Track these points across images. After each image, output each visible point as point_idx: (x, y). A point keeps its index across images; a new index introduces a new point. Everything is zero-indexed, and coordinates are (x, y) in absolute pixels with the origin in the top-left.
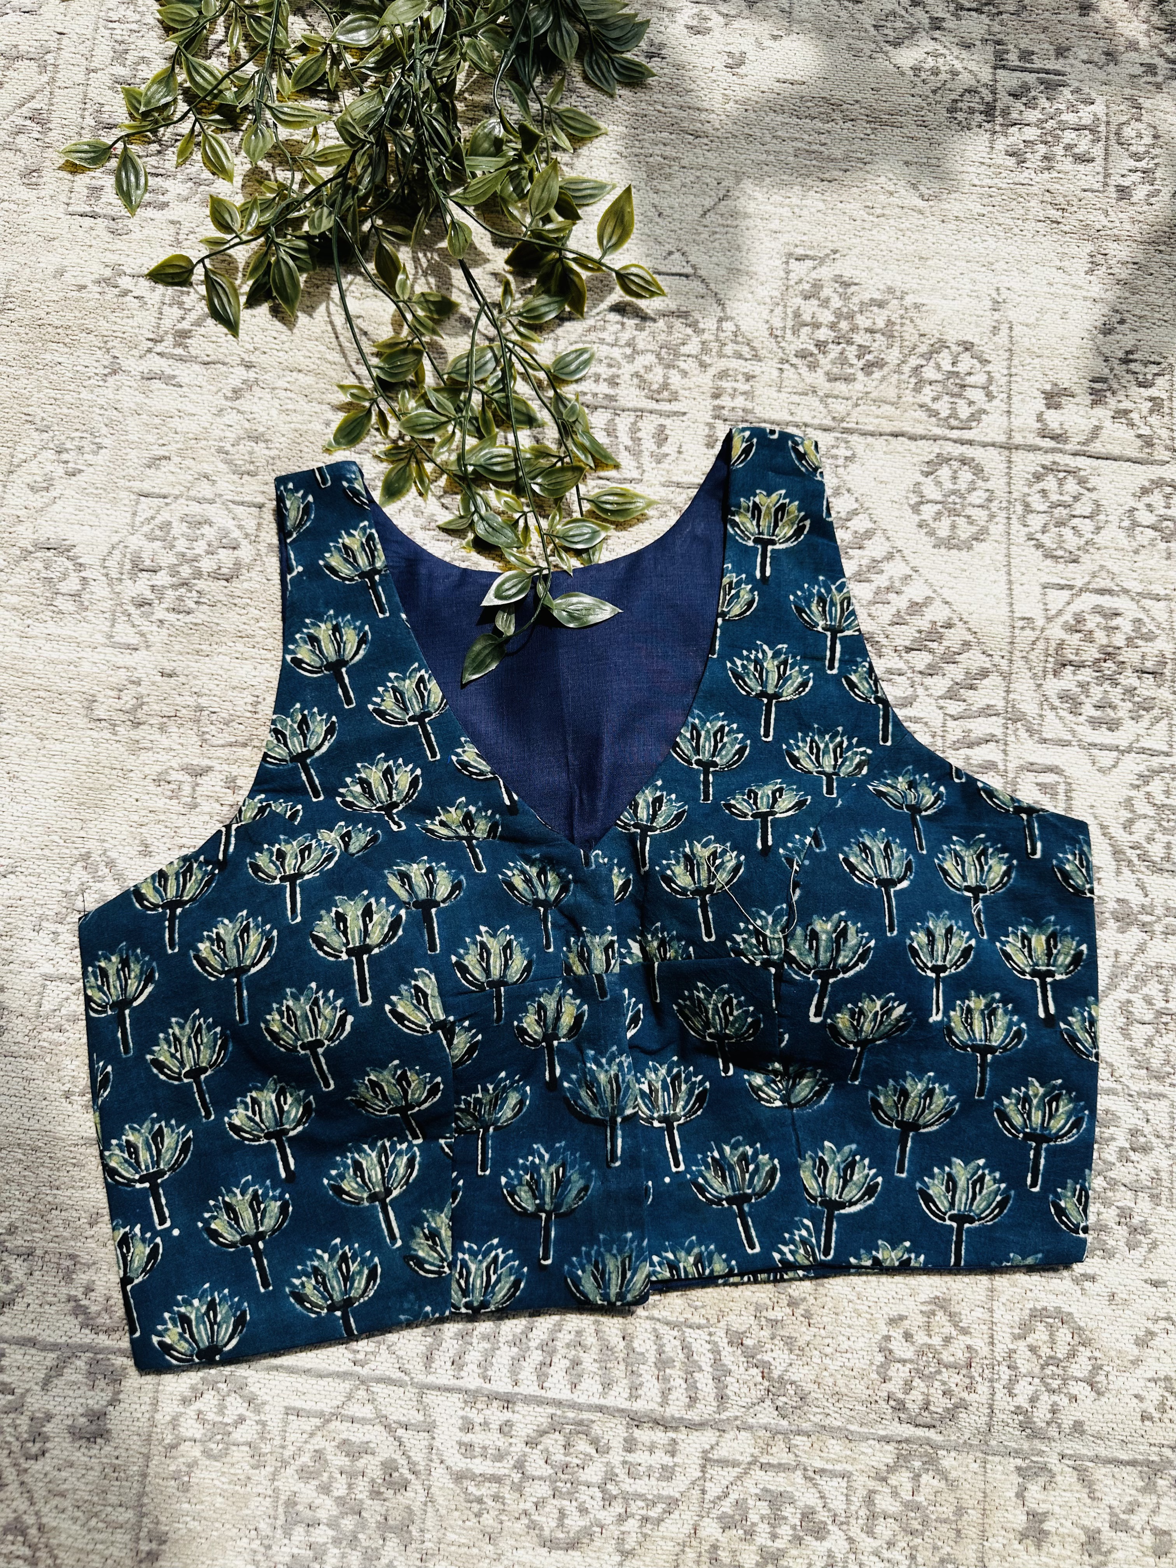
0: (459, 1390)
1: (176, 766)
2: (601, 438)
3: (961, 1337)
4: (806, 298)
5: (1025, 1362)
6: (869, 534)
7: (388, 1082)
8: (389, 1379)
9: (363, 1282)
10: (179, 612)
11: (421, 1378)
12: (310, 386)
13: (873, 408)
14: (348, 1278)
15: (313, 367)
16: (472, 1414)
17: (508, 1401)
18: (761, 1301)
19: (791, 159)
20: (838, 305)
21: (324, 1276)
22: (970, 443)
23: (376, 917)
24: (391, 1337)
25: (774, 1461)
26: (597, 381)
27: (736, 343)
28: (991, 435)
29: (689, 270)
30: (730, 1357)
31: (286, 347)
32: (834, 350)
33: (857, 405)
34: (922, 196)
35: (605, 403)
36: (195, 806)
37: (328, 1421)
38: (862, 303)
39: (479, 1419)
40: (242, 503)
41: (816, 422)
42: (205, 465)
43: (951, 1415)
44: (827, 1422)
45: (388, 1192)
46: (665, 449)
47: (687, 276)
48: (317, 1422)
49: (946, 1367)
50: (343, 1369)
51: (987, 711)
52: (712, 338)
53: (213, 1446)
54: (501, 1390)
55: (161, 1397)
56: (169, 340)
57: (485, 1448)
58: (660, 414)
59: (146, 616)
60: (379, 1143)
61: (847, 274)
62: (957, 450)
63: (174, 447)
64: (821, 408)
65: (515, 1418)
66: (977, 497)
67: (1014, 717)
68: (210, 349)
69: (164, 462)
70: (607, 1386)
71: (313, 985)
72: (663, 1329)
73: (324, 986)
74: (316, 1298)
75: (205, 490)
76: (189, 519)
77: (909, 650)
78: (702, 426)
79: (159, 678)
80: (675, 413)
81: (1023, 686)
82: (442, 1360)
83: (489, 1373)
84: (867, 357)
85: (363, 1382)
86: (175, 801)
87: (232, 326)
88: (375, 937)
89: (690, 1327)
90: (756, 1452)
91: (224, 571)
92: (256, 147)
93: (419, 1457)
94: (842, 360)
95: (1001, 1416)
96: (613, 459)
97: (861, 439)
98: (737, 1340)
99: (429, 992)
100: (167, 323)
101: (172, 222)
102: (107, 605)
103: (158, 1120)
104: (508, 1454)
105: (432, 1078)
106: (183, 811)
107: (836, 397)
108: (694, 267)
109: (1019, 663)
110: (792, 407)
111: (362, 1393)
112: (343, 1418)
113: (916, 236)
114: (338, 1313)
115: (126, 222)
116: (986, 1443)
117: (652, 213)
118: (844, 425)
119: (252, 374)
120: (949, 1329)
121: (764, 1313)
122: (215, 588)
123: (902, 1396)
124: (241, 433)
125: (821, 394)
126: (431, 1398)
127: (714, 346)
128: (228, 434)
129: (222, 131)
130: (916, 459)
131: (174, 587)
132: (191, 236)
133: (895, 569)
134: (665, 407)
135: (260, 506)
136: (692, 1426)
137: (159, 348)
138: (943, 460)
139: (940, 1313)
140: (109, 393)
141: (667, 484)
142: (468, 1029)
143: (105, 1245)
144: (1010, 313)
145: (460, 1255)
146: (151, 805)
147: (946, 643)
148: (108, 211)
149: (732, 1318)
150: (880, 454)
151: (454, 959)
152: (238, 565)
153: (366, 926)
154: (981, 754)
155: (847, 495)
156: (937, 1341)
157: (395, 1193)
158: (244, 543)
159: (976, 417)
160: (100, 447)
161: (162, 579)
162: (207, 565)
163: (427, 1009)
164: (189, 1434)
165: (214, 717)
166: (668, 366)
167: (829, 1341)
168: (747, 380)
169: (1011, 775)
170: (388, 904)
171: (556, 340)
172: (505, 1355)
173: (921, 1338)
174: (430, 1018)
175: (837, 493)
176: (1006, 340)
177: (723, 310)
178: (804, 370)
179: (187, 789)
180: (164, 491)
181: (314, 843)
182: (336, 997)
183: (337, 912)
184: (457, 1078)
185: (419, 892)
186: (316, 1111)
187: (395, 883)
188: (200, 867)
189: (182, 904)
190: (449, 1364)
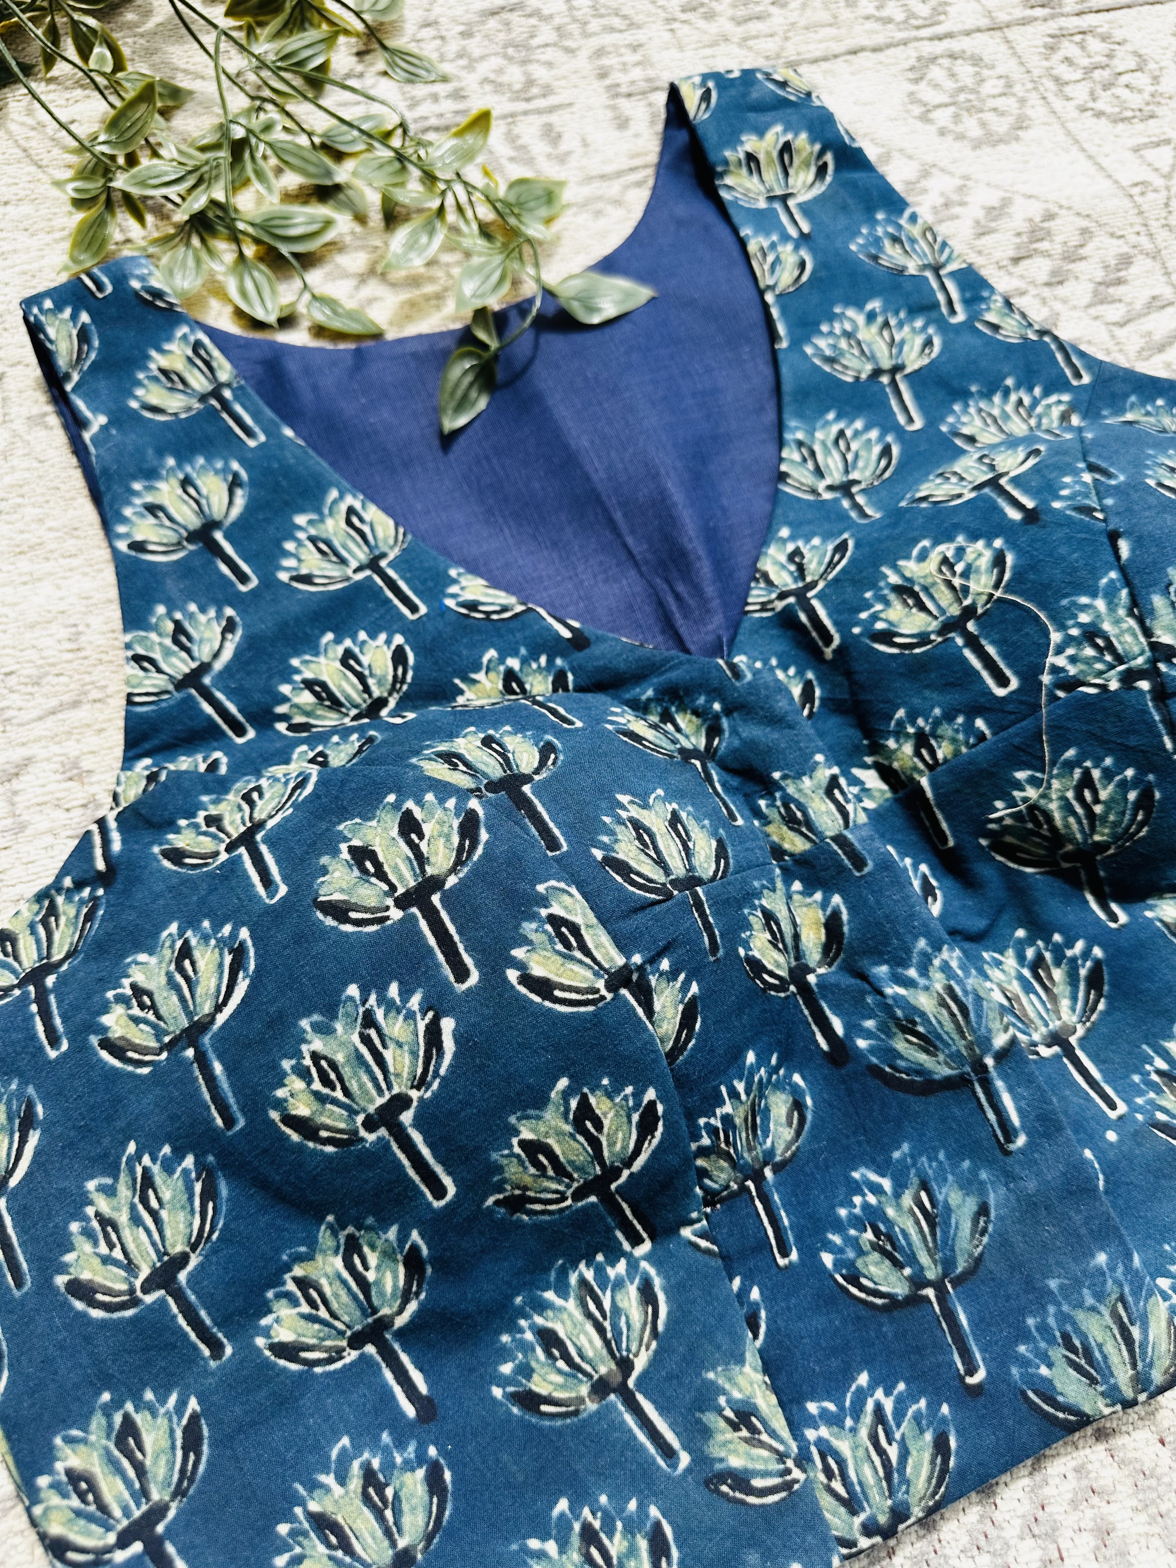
7: (559, 1133)
22: (949, 36)
23: (427, 828)
28: (969, 22)
45: (625, 1366)
51: (1156, 304)
62: (938, 47)
66: (992, 87)
71: (353, 990)
73: (374, 984)
88: (441, 858)
99: (578, 920)
103: (116, 1404)
105: (638, 1095)
130: (893, 72)
138: (927, 61)
142: (672, 975)
145: (811, 1434)
147: (1058, 239)
151: (598, 854)
153: (414, 848)
157: (640, 1363)
159: (940, 10)
163: (587, 953)
170: (442, 801)
174: (599, 968)
181: (264, 782)
182: (406, 993)
183: (352, 850)
184: (682, 1082)
185: (488, 770)
186: (434, 1260)
187: (438, 770)
188: (69, 899)
189: (53, 967)
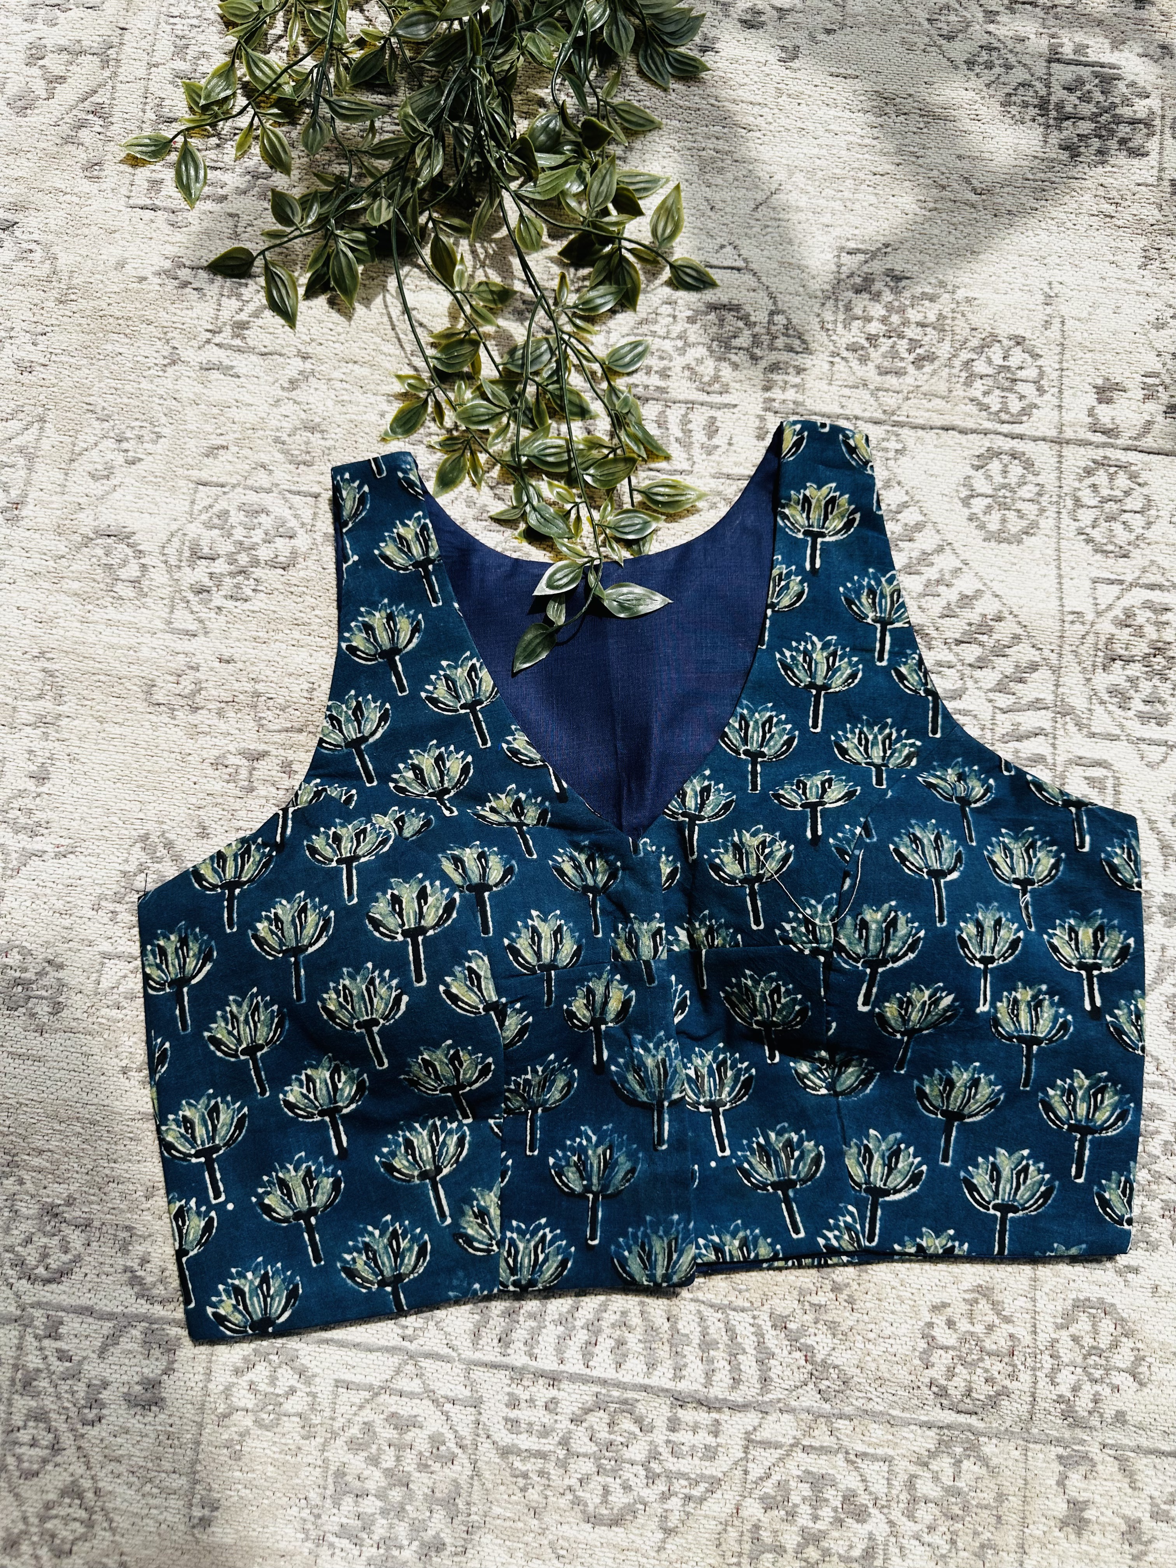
0: (506, 1367)
1: (233, 751)
2: (652, 429)
3: (1003, 1326)
4: (858, 292)
5: (1067, 1351)
6: (919, 527)
7: (441, 1061)
8: (437, 1354)
9: (413, 1258)
10: (237, 600)
11: (468, 1354)
12: (365, 378)
13: (924, 401)
14: (398, 1255)
15: (368, 358)
16: (519, 1391)
17: (553, 1379)
18: (804, 1286)
19: (844, 153)
20: (890, 299)
21: (375, 1252)
22: (1021, 437)
23: (430, 900)
24: (440, 1314)
25: (816, 1444)
26: (648, 373)
27: (788, 336)
28: (1042, 429)
29: (740, 264)
30: (774, 1340)
31: (342, 338)
32: (885, 344)
33: (908, 399)
34: (974, 190)
35: (656, 395)
36: (252, 790)
37: (377, 1394)
38: (913, 297)
39: (525, 1396)
40: (299, 493)
41: (867, 415)
42: (262, 455)
43: (994, 1402)
44: (870, 1406)
45: (439, 1170)
46: (715, 441)
47: (739, 269)
48: (366, 1395)
49: (989, 1354)
50: (392, 1343)
51: (1036, 705)
52: (763, 331)
53: (265, 1416)
54: (547, 1368)
55: (214, 1367)
56: (228, 331)
57: (530, 1424)
58: (711, 406)
59: (205, 603)
60: (430, 1122)
61: (899, 268)
62: (1008, 444)
63: (231, 437)
64: (872, 401)
65: (560, 1395)
66: (1027, 491)
67: (1063, 711)
68: (267, 340)
69: (221, 452)
70: (651, 1366)
71: (370, 965)
72: (707, 1312)
73: (380, 966)
74: (366, 1273)
75: (262, 479)
76: (246, 508)
77: (959, 642)
78: (753, 418)
79: (217, 664)
80: (726, 406)
81: (1073, 679)
82: (489, 1337)
83: (536, 1351)
84: (918, 351)
85: (411, 1357)
86: (232, 785)
87: (290, 318)
88: (430, 919)
89: (734, 1310)
90: (799, 1434)
91: (281, 559)
92: (314, 139)
93: (465, 1431)
94: (894, 354)
95: (1043, 1404)
96: (663, 451)
97: (912, 432)
98: (780, 1323)
99: (482, 973)
100: (225, 315)
101: (231, 215)
102: (166, 592)
103: (214, 1096)
104: (553, 1430)
105: (484, 1058)
106: (240, 794)
107: (887, 390)
108: (745, 260)
109: (1069, 657)
110: (843, 400)
111: (410, 1368)
112: (392, 1392)
113: (969, 229)
114: (389, 1289)
115: (185, 214)
116: (1028, 1431)
117: (704, 206)
118: (895, 418)
119: (308, 365)
120: (992, 1317)
121: (808, 1298)
122: (272, 577)
123: (945, 1383)
124: (298, 423)
125: (871, 387)
126: (478, 1374)
127: (765, 339)
128: (285, 424)
129: (282, 125)
130: (965, 454)
131: (232, 575)
132: (249, 229)
133: (945, 562)
134: (716, 399)
135: (316, 496)
136: (734, 1408)
137: (218, 339)
138: (994, 454)
139: (983, 1302)
140: (168, 383)
141: (717, 476)
142: (519, 1011)
143: (160, 1218)
144: (1062, 307)
145: (509, 1234)
146: (209, 788)
147: (996, 636)
148: (168, 204)
149: (776, 1301)
150: (930, 448)
151: (506, 942)
152: (294, 553)
153: (421, 908)
154: (1030, 747)
155: (897, 488)
156: (979, 1329)
157: (445, 1171)
158: (301, 532)
159: (1026, 411)
160: (159, 436)
161: (220, 566)
162: (264, 553)
163: (480, 990)
164: (241, 1404)
165: (271, 703)
166: (719, 359)
167: (872, 1326)
168: (798, 373)
169: (1060, 769)
170: (442, 888)
171: (608, 332)
172: (551, 1334)
173: (963, 1325)
174: (483, 1000)
175: (887, 485)
176: (1058, 334)
177: (775, 303)
178: (855, 364)
179: (244, 773)
180: (222, 480)
181: (368, 827)
182: (392, 977)
183: (393, 895)
184: (508, 1059)
185: (472, 876)
186: (369, 1088)
187: (449, 867)
188: (258, 849)
189: (240, 884)
190: (496, 1341)
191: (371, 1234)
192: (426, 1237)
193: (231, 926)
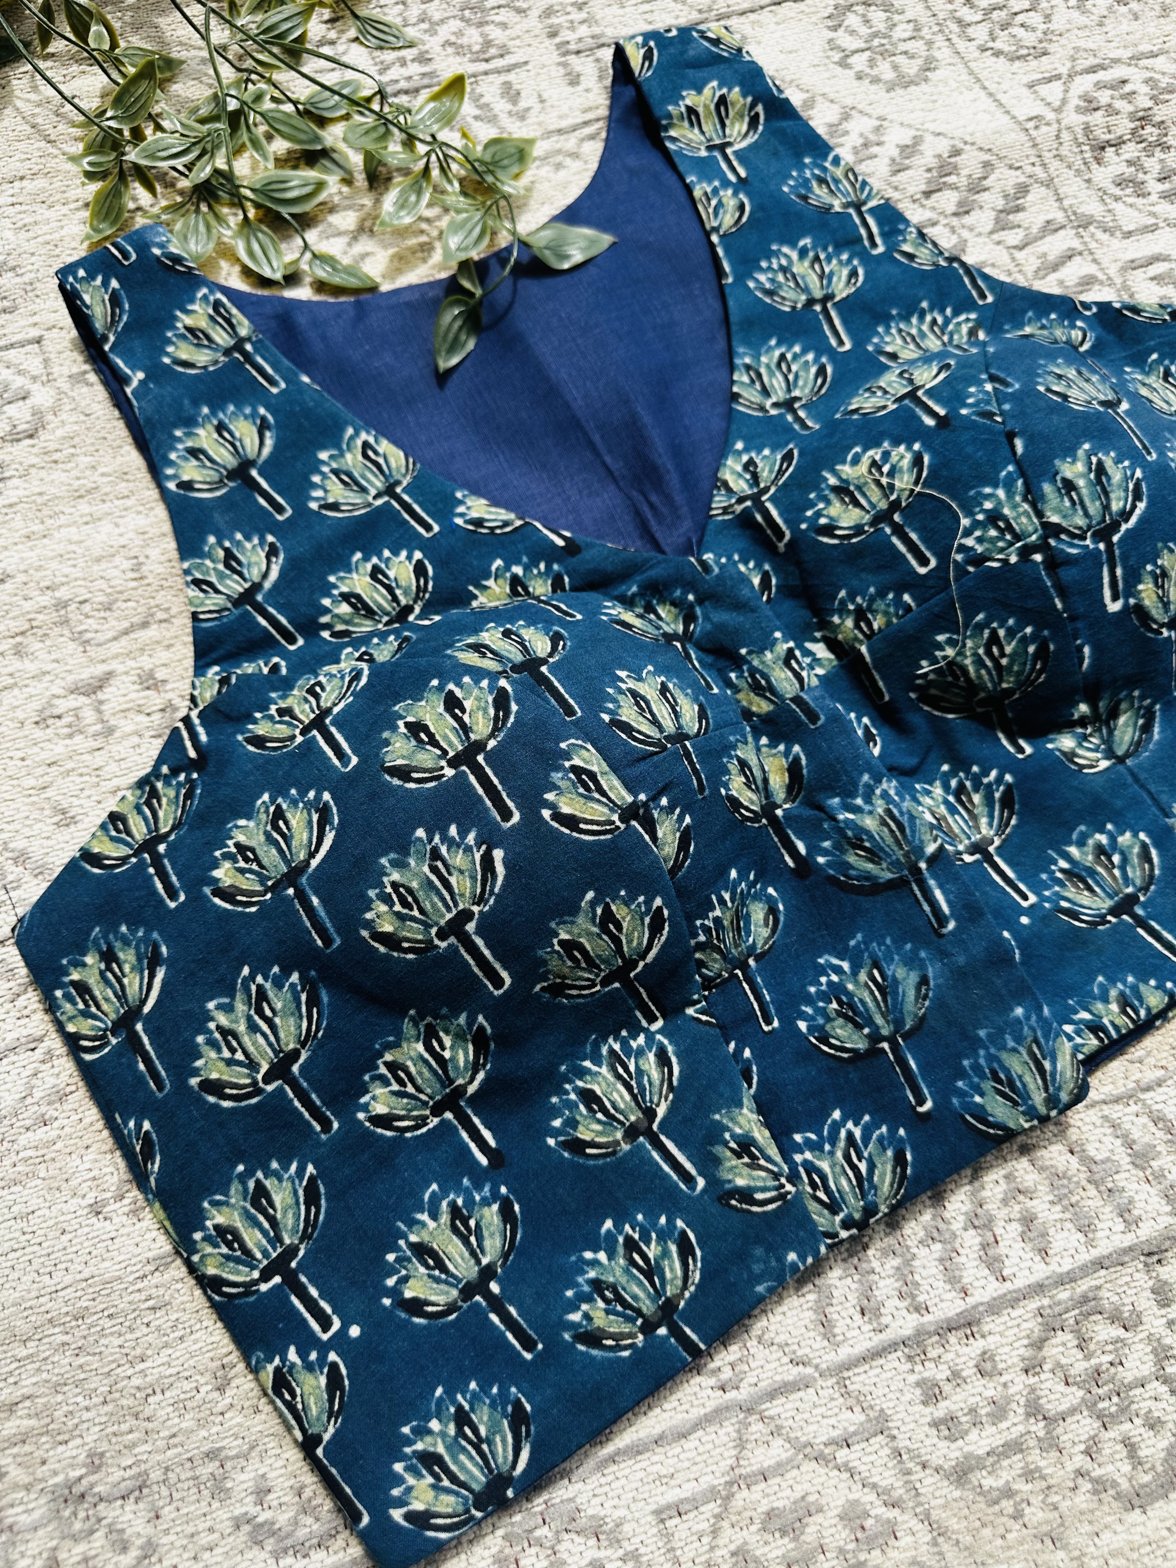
0: (893, 1347)
7: (589, 934)
8: (786, 1384)
9: (677, 1265)
11: (830, 1358)
14: (651, 1272)
16: (930, 1371)
17: (969, 1325)
21: (614, 1288)
23: (467, 704)
24: (759, 1326)
36: (111, 731)
37: (729, 1498)
45: (650, 1114)
48: (713, 1508)
50: (711, 1407)
51: (1050, 228)
54: (951, 1313)
57: (973, 1411)
58: (498, 72)
60: (604, 1050)
65: (990, 1343)
66: (903, 31)
67: (1082, 223)
70: (1087, 1229)
71: (420, 833)
72: (1116, 1111)
73: (436, 826)
74: (615, 1325)
77: (928, 194)
81: (1072, 187)
82: (845, 1317)
83: (921, 1298)
85: (750, 1411)
88: (481, 727)
89: (1148, 1090)
93: (888, 1477)
99: (595, 769)
103: (248, 1173)
104: (1009, 1400)
105: (649, 902)
109: (1054, 165)
111: (756, 1429)
112: (749, 1482)
114: (662, 1331)
126: (859, 1379)
142: (670, 810)
143: (254, 1408)
145: (798, 1158)
151: (606, 717)
153: (459, 720)
157: (661, 1111)
163: (604, 794)
170: (477, 682)
172: (927, 1262)
174: (613, 806)
181: (322, 679)
182: (463, 833)
183: (407, 725)
184: (682, 892)
185: (511, 656)
186: (496, 1037)
187: (471, 658)
188: (167, 783)
189: (163, 838)
190: (857, 1316)
191: (595, 1263)
192: (680, 1223)
193: (173, 895)
